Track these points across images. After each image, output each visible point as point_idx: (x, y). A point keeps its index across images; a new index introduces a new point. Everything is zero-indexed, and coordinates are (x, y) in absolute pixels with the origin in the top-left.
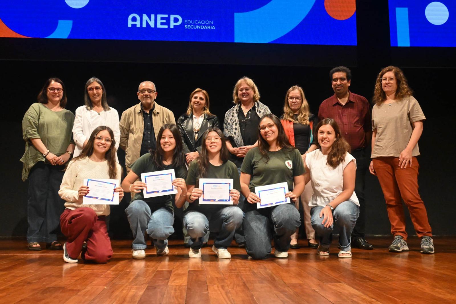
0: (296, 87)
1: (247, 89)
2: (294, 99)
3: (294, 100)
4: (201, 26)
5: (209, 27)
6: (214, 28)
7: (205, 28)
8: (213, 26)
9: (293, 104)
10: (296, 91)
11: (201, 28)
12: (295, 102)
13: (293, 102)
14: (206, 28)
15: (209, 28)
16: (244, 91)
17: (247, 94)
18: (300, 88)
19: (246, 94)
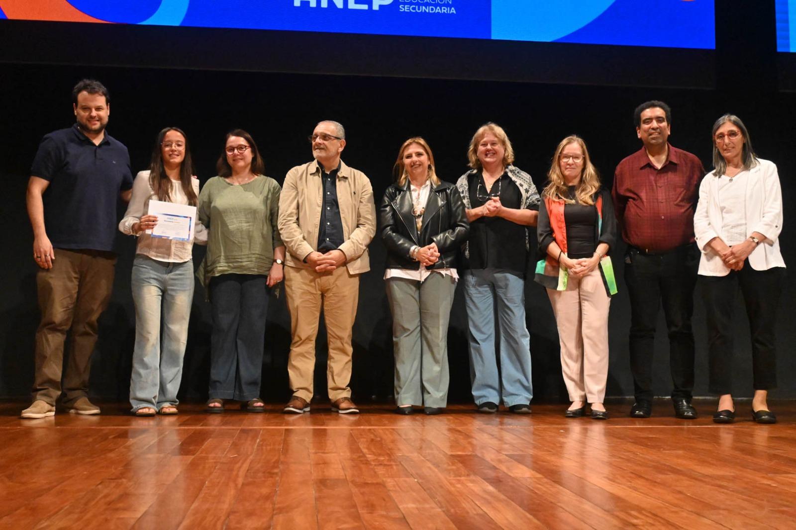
0: (575, 137)
1: (493, 144)
2: (571, 158)
3: (571, 161)
4: (431, 7)
5: (444, 9)
6: (454, 12)
7: (437, 11)
8: (453, 8)
9: (568, 166)
10: (573, 146)
11: (430, 12)
12: (573, 164)
13: (569, 164)
14: (440, 11)
15: (445, 11)
16: (489, 147)
17: (494, 152)
18: (580, 140)
19: (491, 152)
